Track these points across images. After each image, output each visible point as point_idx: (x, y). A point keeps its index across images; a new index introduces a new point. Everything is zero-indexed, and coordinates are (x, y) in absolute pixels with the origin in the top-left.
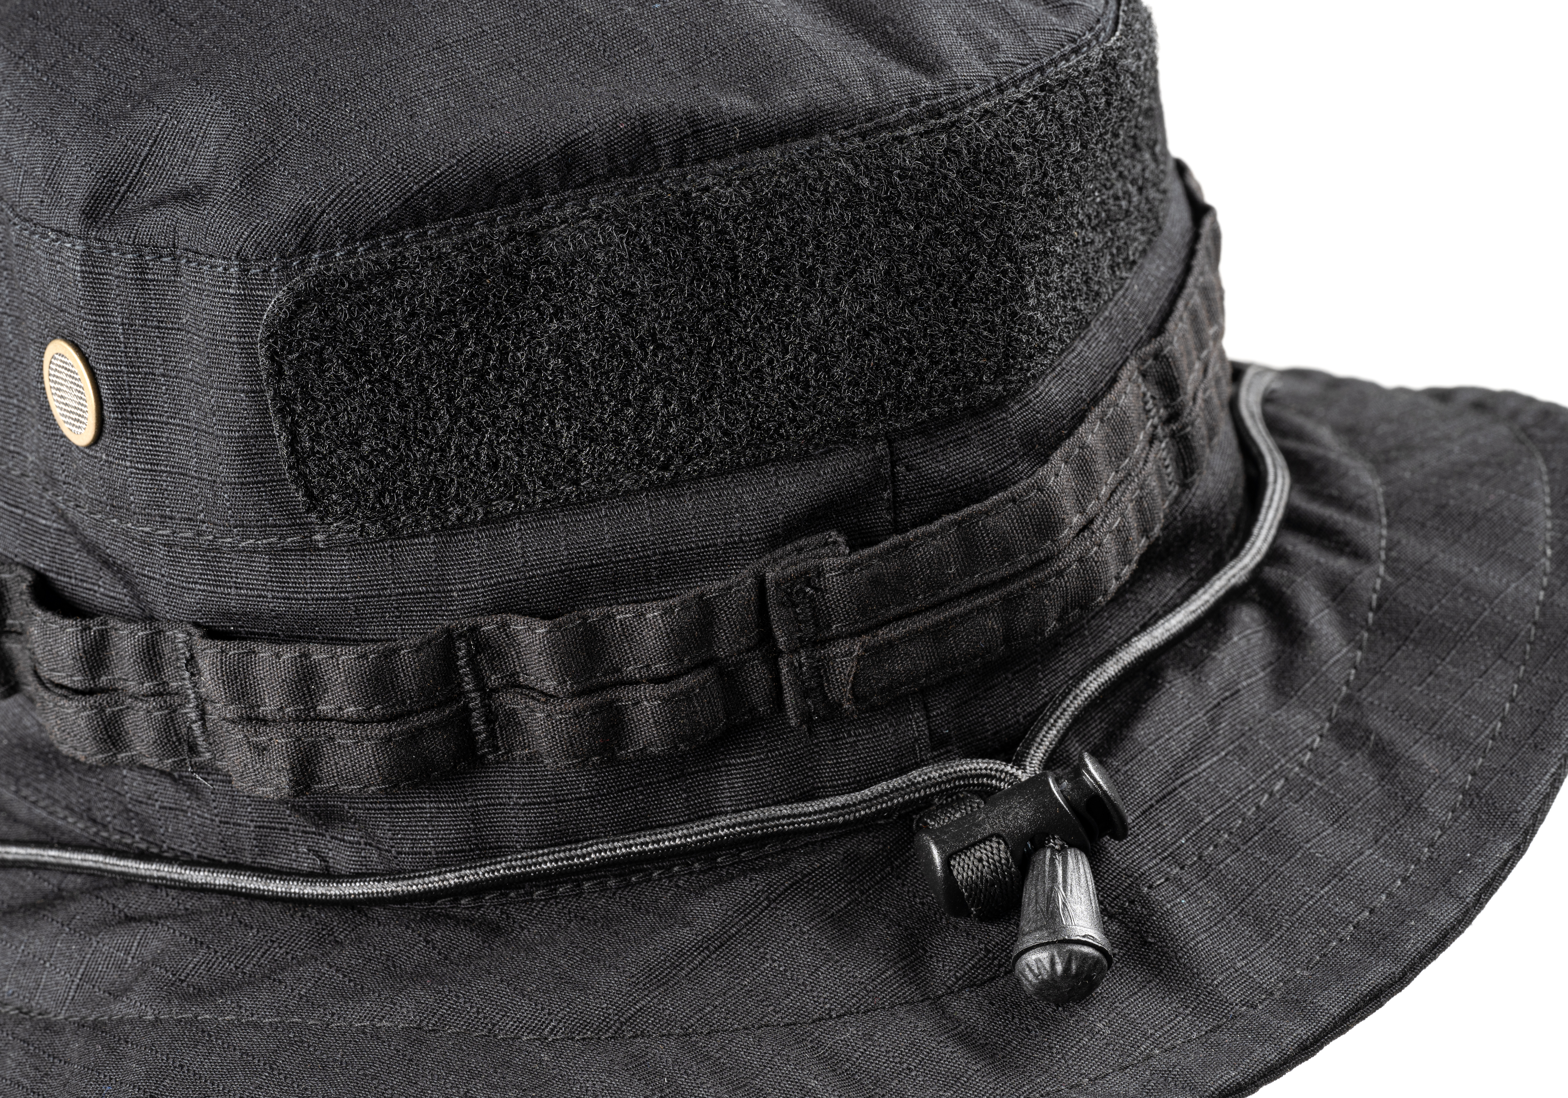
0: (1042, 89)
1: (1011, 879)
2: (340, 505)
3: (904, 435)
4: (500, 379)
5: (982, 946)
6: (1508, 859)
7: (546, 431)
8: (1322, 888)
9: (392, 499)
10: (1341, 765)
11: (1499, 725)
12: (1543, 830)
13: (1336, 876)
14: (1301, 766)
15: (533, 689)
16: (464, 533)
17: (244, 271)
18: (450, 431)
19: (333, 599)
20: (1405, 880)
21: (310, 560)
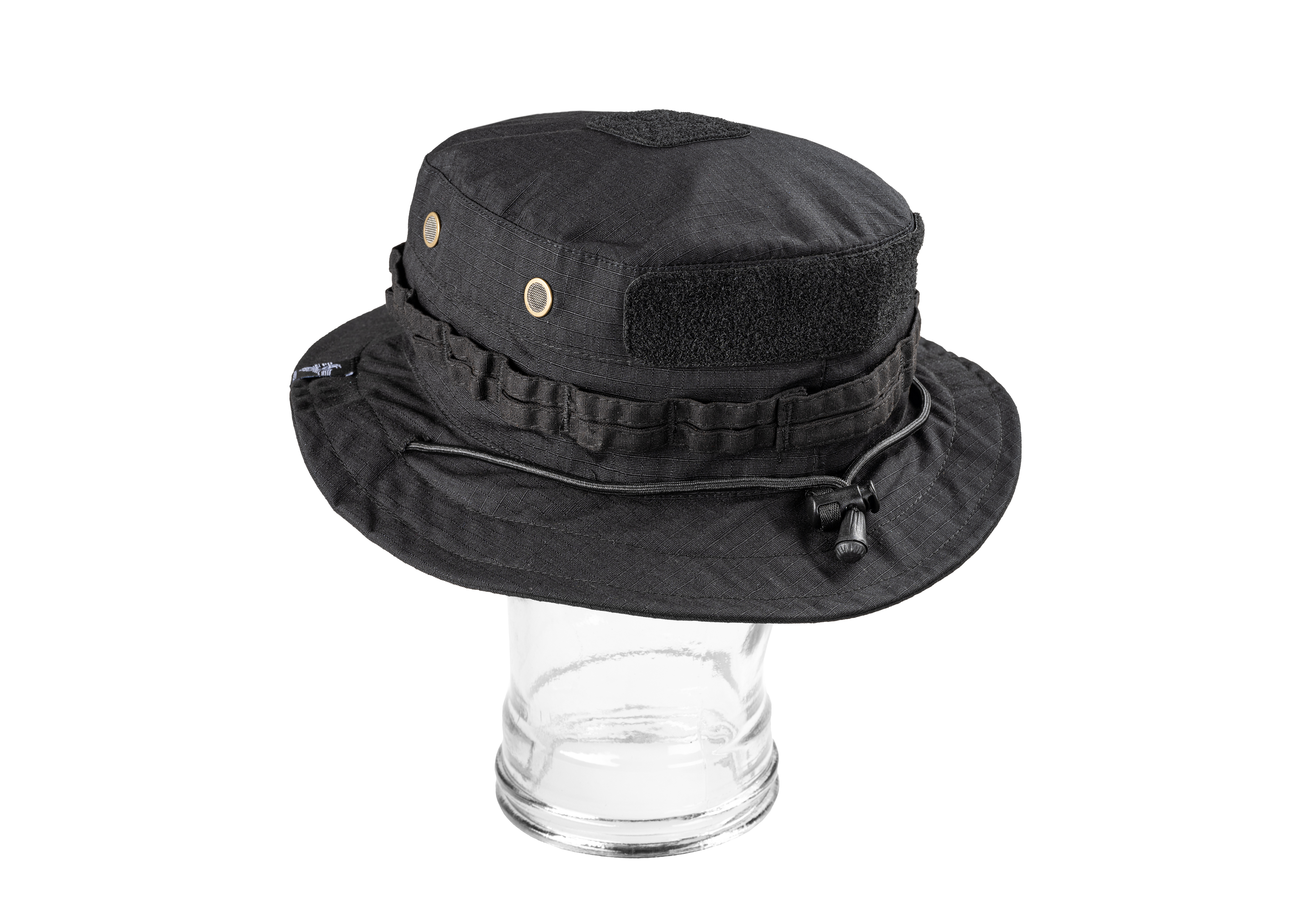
0: (893, 246)
1: (838, 519)
2: (641, 353)
3: (831, 359)
4: (704, 321)
5: (826, 538)
6: (993, 526)
7: (716, 342)
8: (934, 531)
9: (659, 355)
10: (940, 492)
11: (989, 485)
12: (1002, 519)
13: (938, 528)
14: (927, 491)
15: (692, 424)
16: (680, 370)
17: (624, 268)
18: (684, 336)
19: (629, 383)
20: (960, 531)
21: (624, 369)
